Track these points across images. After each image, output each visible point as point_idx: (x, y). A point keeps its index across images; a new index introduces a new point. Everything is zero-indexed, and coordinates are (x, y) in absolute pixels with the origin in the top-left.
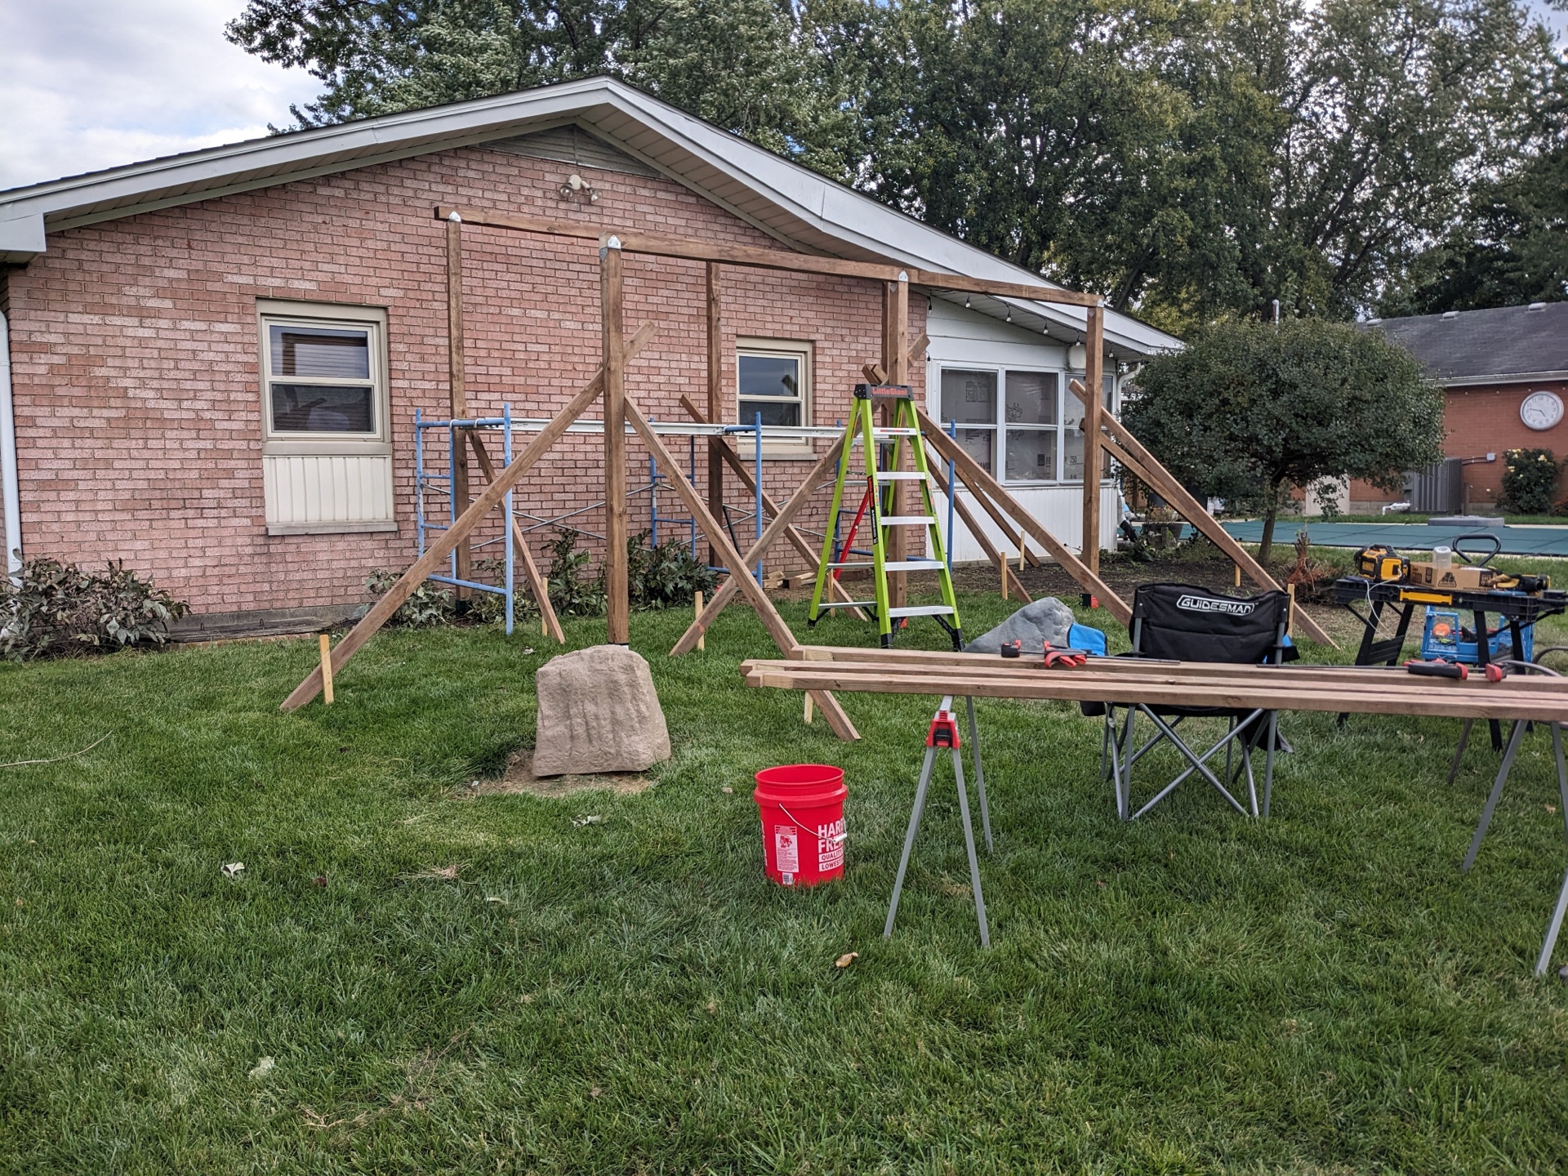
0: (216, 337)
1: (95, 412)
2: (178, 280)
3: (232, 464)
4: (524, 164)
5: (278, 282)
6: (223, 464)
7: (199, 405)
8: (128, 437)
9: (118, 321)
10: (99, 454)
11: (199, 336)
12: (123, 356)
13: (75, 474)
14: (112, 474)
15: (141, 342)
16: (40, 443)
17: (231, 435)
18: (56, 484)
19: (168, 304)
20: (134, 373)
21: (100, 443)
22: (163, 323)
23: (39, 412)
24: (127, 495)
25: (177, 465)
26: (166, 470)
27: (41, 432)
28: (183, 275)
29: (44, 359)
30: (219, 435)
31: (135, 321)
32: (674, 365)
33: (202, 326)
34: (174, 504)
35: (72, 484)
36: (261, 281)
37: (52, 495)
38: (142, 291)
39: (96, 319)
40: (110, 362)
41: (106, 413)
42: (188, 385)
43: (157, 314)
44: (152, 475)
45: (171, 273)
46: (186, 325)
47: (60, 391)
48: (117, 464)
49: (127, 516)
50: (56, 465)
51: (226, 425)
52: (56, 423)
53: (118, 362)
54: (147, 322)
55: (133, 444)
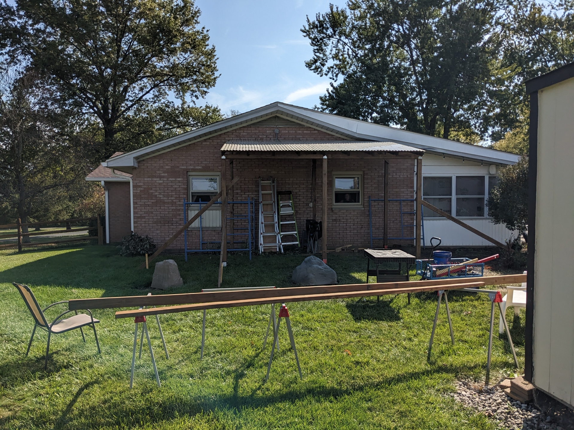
0: (177, 182)
1: (150, 201)
2: (169, 169)
3: (180, 212)
4: (260, 129)
5: (192, 167)
6: (178, 213)
7: (173, 198)
8: (156, 206)
9: (155, 179)
10: (150, 210)
11: (173, 182)
12: (156, 188)
13: (145, 215)
14: (153, 215)
15: (160, 184)
16: (138, 208)
17: (180, 205)
18: (141, 217)
19: (166, 174)
20: (158, 191)
21: (150, 208)
22: (165, 179)
23: (138, 201)
24: (156, 220)
25: (167, 213)
26: (165, 214)
27: (138, 206)
28: (169, 167)
29: (139, 189)
30: (177, 205)
31: (159, 179)
33: (174, 179)
34: (166, 222)
35: (144, 217)
36: (188, 167)
37: (140, 220)
38: (161, 172)
39: (150, 179)
40: (153, 189)
41: (152, 201)
42: (170, 194)
43: (163, 177)
44: (161, 215)
45: (167, 167)
46: (170, 179)
47: (142, 196)
48: (154, 213)
49: (156, 225)
50: (141, 213)
51: (179, 203)
52: (141, 203)
53: (155, 189)
54: (162, 179)
55: (158, 208)
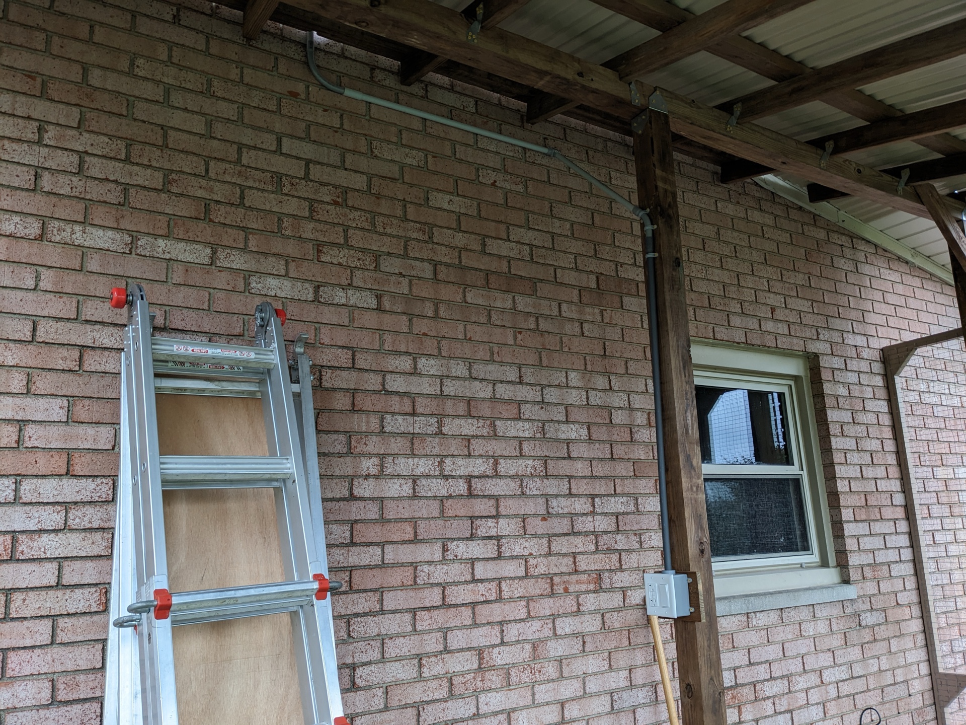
32: (552, 395)
